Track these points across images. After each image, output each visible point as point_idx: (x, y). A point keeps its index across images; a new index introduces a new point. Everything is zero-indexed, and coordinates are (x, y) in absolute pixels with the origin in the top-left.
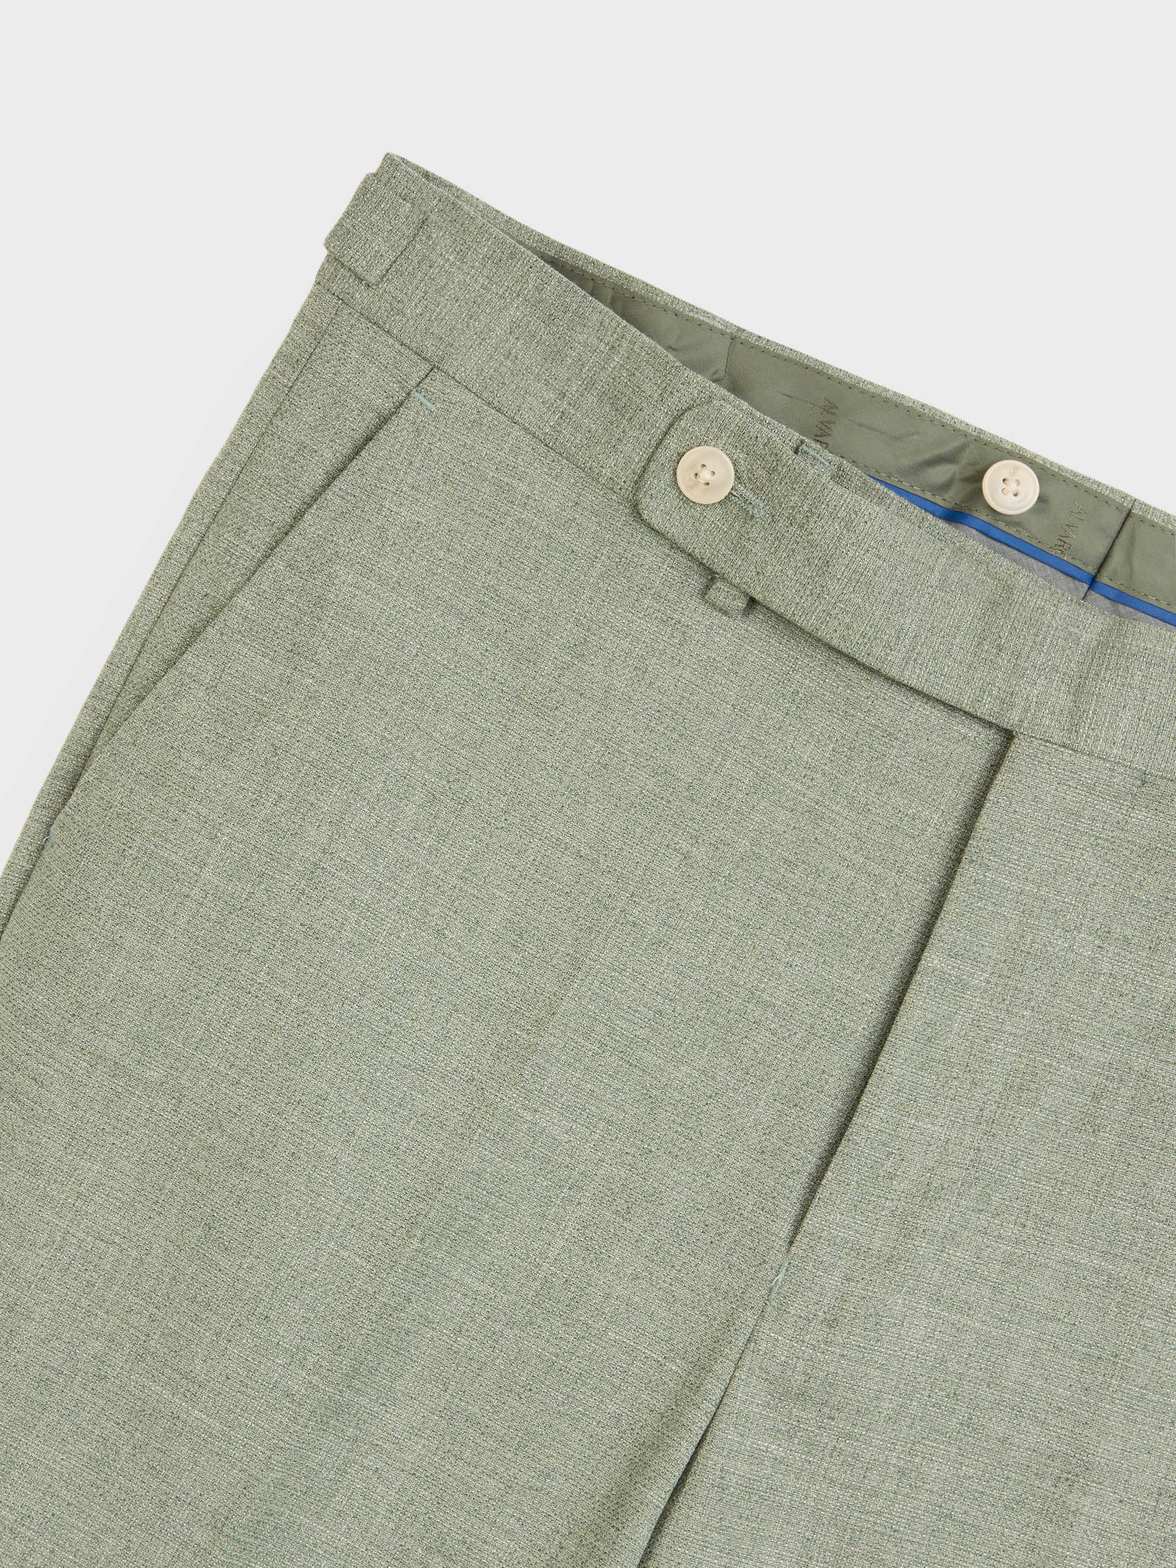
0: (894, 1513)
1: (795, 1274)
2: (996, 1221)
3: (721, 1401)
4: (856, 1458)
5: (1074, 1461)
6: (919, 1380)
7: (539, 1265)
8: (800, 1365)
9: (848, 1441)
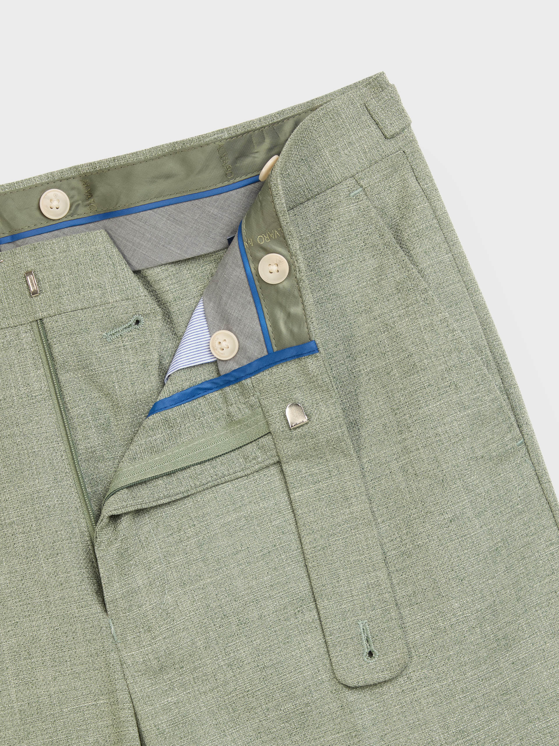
0: (241, 685)
1: (118, 622)
2: (182, 533)
3: (131, 699)
4: (205, 675)
5: (295, 601)
6: (205, 622)
7: (12, 707)
8: (150, 656)
9: (197, 671)
